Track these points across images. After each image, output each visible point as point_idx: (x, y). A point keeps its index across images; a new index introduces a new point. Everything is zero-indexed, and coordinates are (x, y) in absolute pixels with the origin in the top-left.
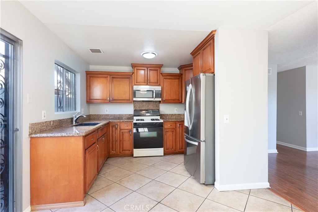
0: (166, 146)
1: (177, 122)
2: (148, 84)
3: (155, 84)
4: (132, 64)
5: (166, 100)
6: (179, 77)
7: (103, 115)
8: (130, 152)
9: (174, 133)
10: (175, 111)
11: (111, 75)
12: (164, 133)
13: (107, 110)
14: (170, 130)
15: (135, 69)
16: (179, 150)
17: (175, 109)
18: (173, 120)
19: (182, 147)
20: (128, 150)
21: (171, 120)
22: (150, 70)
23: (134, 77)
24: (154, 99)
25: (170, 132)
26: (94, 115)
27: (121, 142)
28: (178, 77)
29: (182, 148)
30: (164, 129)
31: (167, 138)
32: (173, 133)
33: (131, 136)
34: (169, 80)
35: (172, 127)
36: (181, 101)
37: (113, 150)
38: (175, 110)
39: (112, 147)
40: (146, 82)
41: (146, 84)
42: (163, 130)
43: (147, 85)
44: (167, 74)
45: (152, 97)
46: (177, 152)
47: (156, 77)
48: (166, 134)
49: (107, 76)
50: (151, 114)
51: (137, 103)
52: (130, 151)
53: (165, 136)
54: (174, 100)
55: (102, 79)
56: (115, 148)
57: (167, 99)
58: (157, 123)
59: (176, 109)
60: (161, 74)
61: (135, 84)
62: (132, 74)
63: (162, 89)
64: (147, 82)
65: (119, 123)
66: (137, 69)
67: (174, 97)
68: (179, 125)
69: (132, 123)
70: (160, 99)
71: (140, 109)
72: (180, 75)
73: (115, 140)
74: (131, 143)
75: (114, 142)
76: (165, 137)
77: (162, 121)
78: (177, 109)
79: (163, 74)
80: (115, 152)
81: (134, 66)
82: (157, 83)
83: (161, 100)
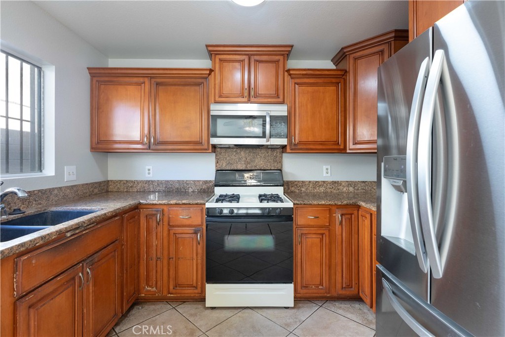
0: (302, 278)
1: (334, 208)
2: (252, 99)
3: (270, 100)
4: (207, 46)
5: (300, 143)
6: (338, 80)
7: (138, 182)
8: (196, 291)
9: (326, 239)
10: (325, 174)
11: (154, 78)
12: (296, 239)
13: (149, 170)
14: (313, 230)
15: (217, 60)
16: (340, 292)
17: (324, 168)
18: (323, 202)
19: (351, 280)
20: (192, 286)
21: (315, 203)
22: (256, 61)
23: (215, 81)
24: (268, 141)
25: (314, 236)
26: (117, 181)
27: (172, 262)
28: (334, 80)
29: (349, 286)
30: (294, 226)
31: (304, 251)
32: (322, 240)
33: (199, 247)
34: (310, 89)
35: (320, 222)
36: (342, 147)
37: (148, 285)
38: (325, 171)
39: (148, 276)
40: (246, 94)
41: (245, 99)
42: (292, 230)
43: (249, 101)
44: (304, 72)
45: (261, 135)
46: (335, 295)
47: (274, 80)
48: (301, 243)
49: (141, 80)
50: (259, 181)
51: (223, 151)
52: (196, 287)
53: (299, 247)
54: (322, 143)
55: (131, 88)
56: (154, 279)
57: (304, 139)
58: (275, 209)
59: (327, 169)
60: (286, 74)
61: (217, 99)
62: (209, 74)
63: (289, 112)
64: (250, 94)
65: (166, 208)
66: (221, 60)
67: (323, 135)
68: (342, 215)
69: (202, 210)
70: (283, 141)
71: (232, 168)
72: (339, 73)
73: (155, 256)
74: (200, 267)
75: (151, 262)
76: (298, 251)
77: (289, 204)
78: (329, 167)
79: (291, 72)
80: (154, 289)
81: (213, 51)
82: (276, 97)
83: (286, 143)
